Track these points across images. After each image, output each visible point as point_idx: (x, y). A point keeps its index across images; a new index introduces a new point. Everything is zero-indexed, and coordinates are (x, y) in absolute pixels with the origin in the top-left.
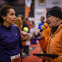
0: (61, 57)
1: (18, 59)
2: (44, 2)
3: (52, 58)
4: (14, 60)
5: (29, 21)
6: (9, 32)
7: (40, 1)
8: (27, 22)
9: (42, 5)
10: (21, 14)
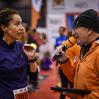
0: (94, 93)
1: (25, 94)
2: (62, 4)
3: (81, 95)
4: (19, 95)
5: (38, 34)
6: (10, 53)
7: (56, 1)
8: (34, 35)
9: (59, 9)
10: (26, 22)
